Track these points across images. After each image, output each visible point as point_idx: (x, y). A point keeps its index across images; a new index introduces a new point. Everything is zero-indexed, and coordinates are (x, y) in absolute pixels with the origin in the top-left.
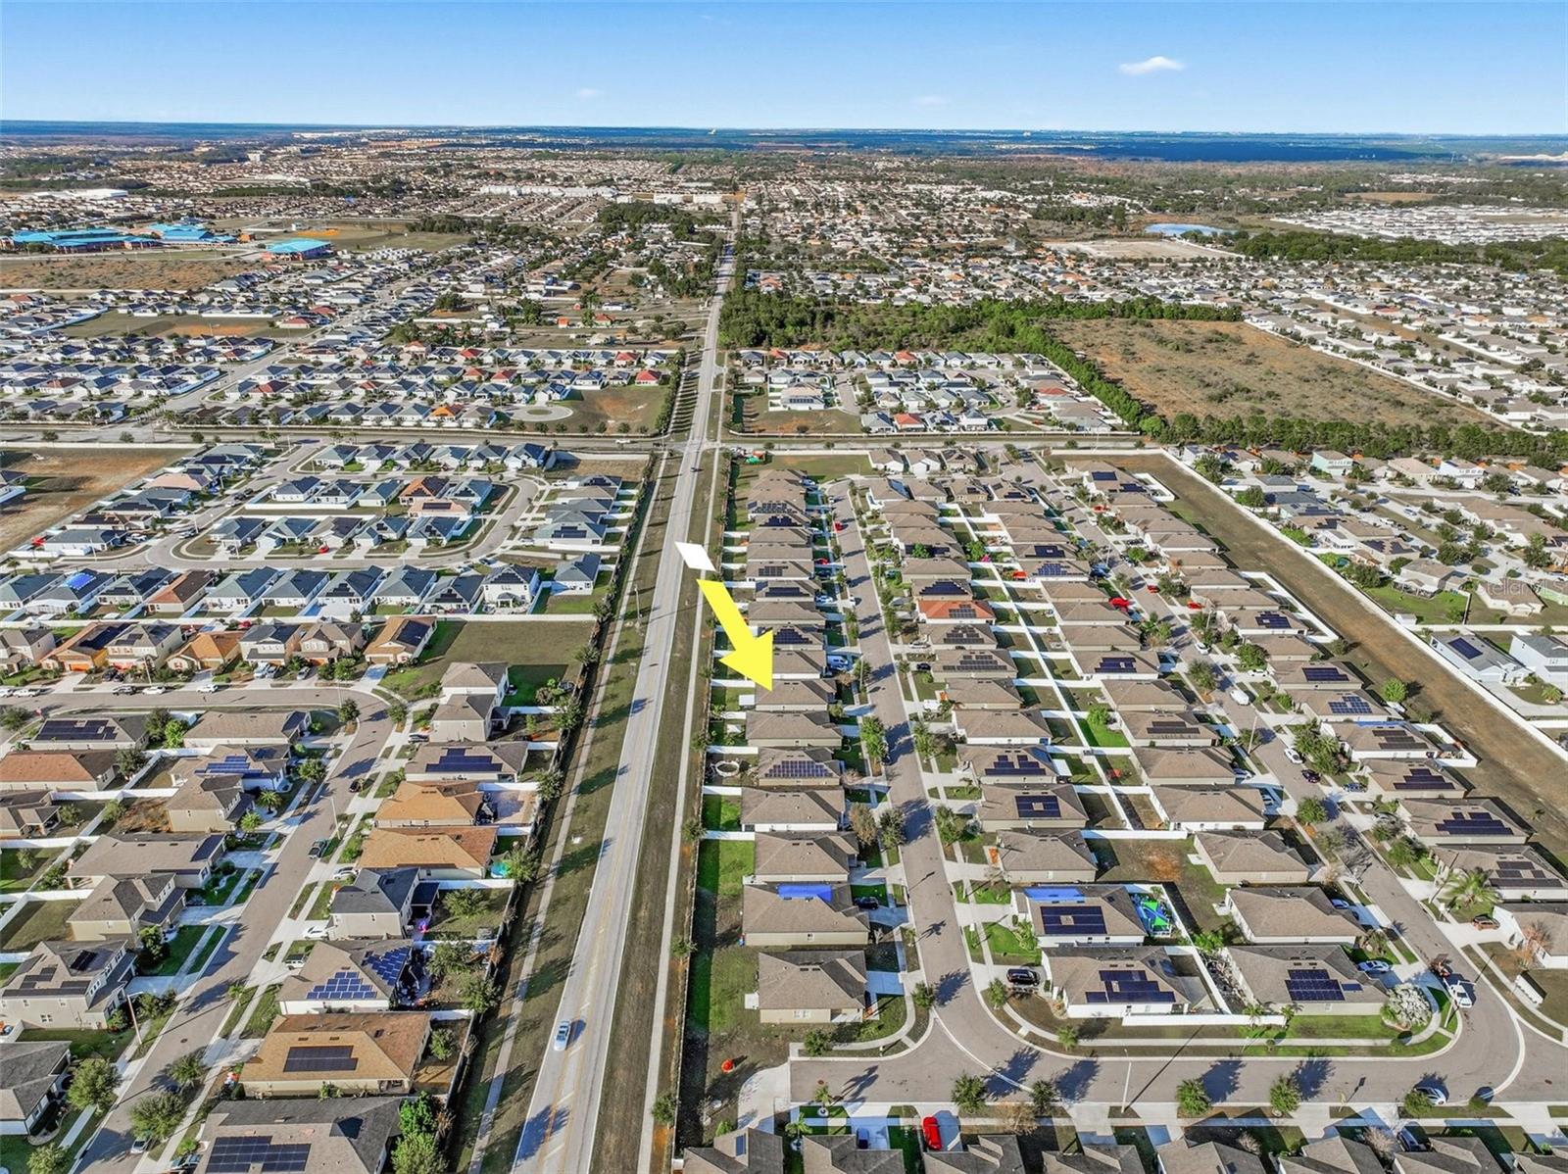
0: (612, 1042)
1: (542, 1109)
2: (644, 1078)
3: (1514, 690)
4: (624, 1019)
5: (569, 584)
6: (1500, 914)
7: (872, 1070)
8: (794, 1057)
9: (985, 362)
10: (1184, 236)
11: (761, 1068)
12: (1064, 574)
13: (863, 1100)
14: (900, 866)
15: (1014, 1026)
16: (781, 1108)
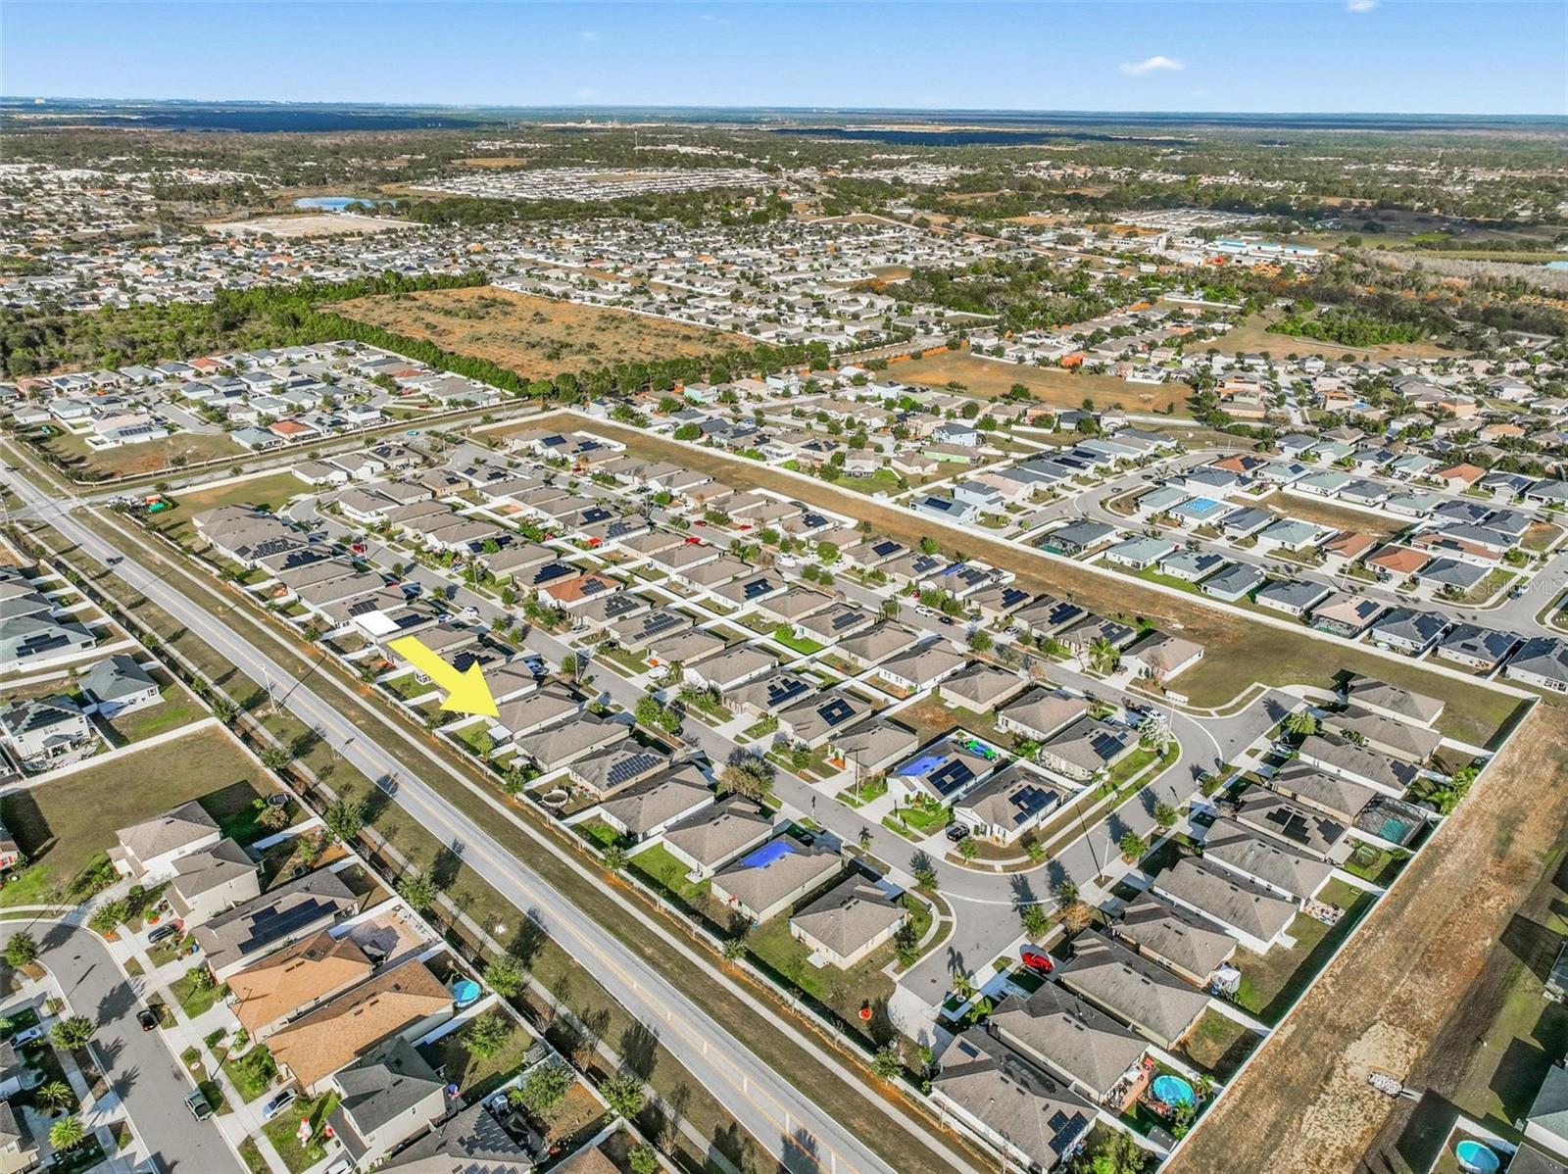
0: (764, 1059)
1: (781, 1145)
2: (821, 1066)
3: (980, 523)
4: (749, 1037)
5: (124, 699)
6: (1125, 660)
7: (951, 950)
8: (896, 978)
9: (303, 356)
10: (348, 209)
11: (886, 1000)
12: (631, 530)
13: (971, 973)
14: (785, 805)
15: (991, 868)
16: (935, 1016)
